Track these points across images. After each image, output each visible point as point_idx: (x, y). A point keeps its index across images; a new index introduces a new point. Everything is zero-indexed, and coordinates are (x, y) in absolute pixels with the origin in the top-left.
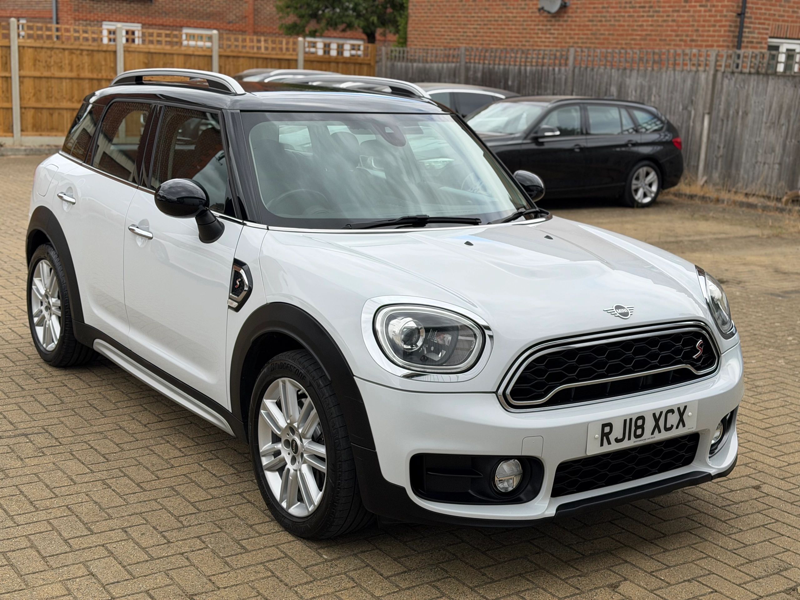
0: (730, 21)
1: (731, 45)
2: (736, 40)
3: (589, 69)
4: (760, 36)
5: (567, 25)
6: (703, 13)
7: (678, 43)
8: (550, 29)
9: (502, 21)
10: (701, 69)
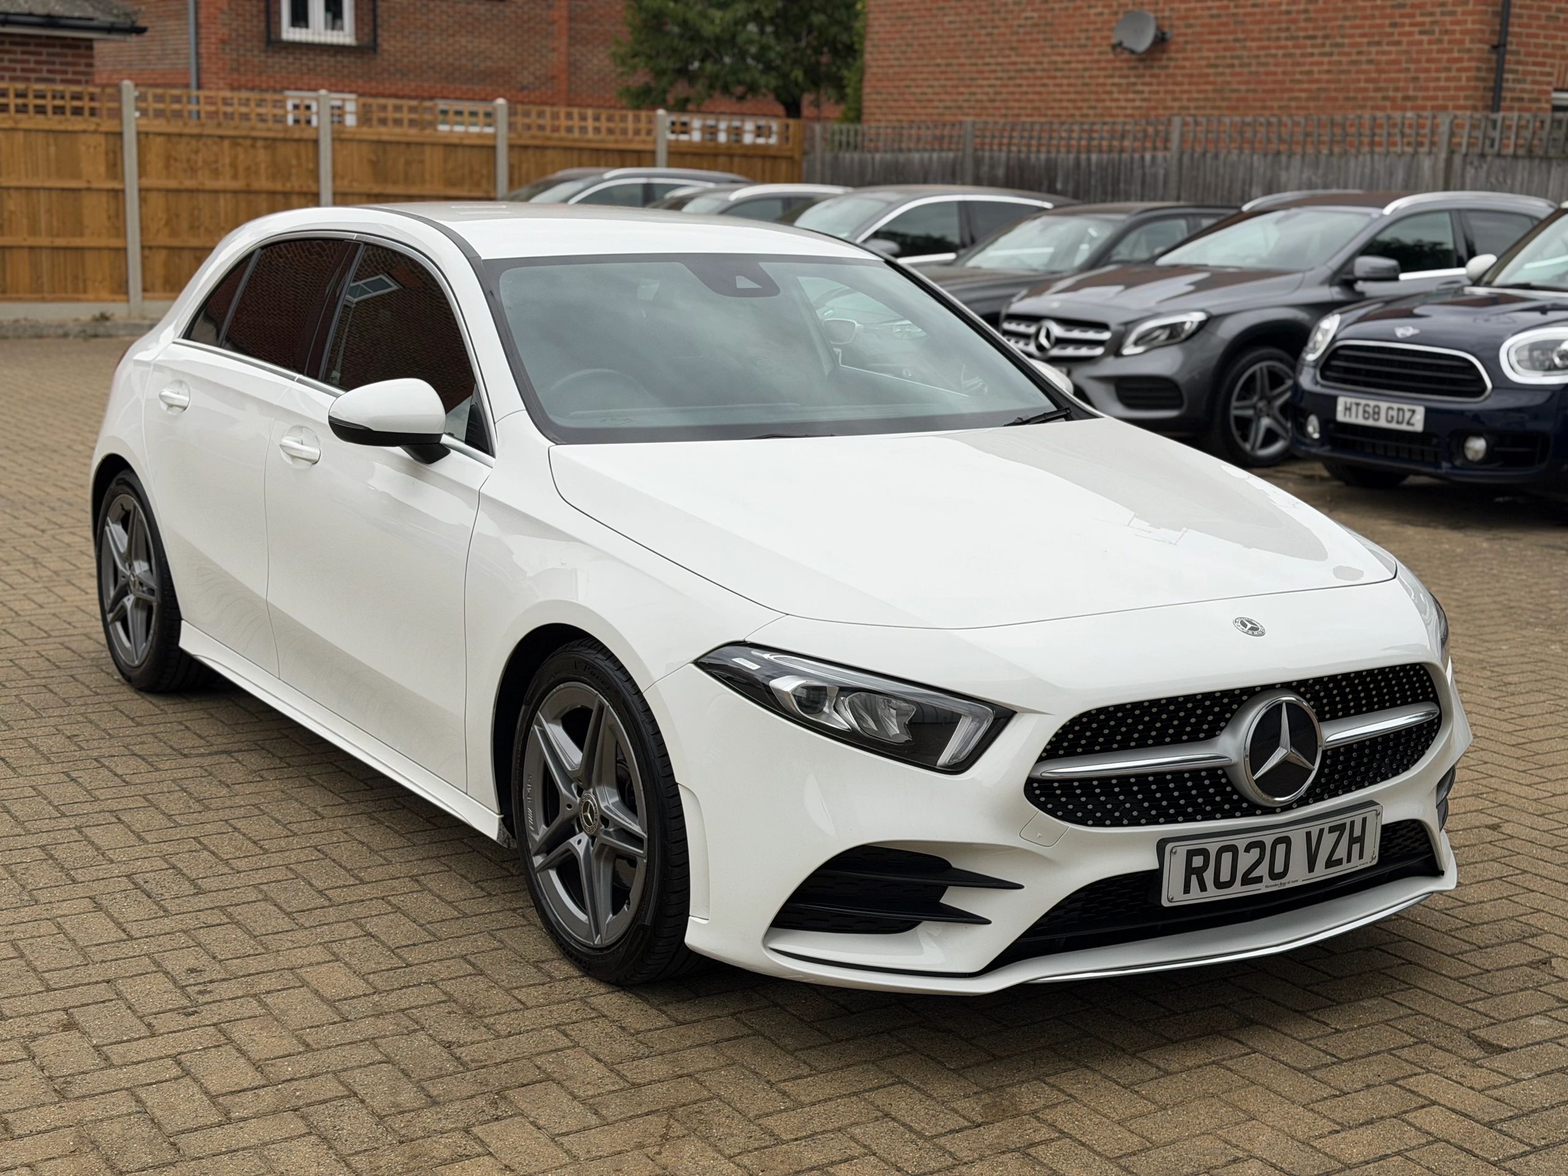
0: (1479, 60)
1: (1480, 104)
2: (1490, 94)
3: (1209, 156)
4: (1536, 87)
5: (1167, 76)
6: (1426, 47)
7: (1381, 103)
8: (1135, 84)
9: (1043, 70)
10: (1424, 149)
